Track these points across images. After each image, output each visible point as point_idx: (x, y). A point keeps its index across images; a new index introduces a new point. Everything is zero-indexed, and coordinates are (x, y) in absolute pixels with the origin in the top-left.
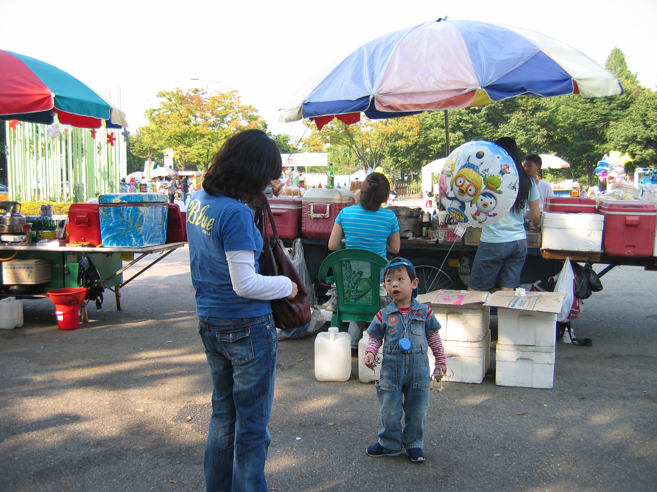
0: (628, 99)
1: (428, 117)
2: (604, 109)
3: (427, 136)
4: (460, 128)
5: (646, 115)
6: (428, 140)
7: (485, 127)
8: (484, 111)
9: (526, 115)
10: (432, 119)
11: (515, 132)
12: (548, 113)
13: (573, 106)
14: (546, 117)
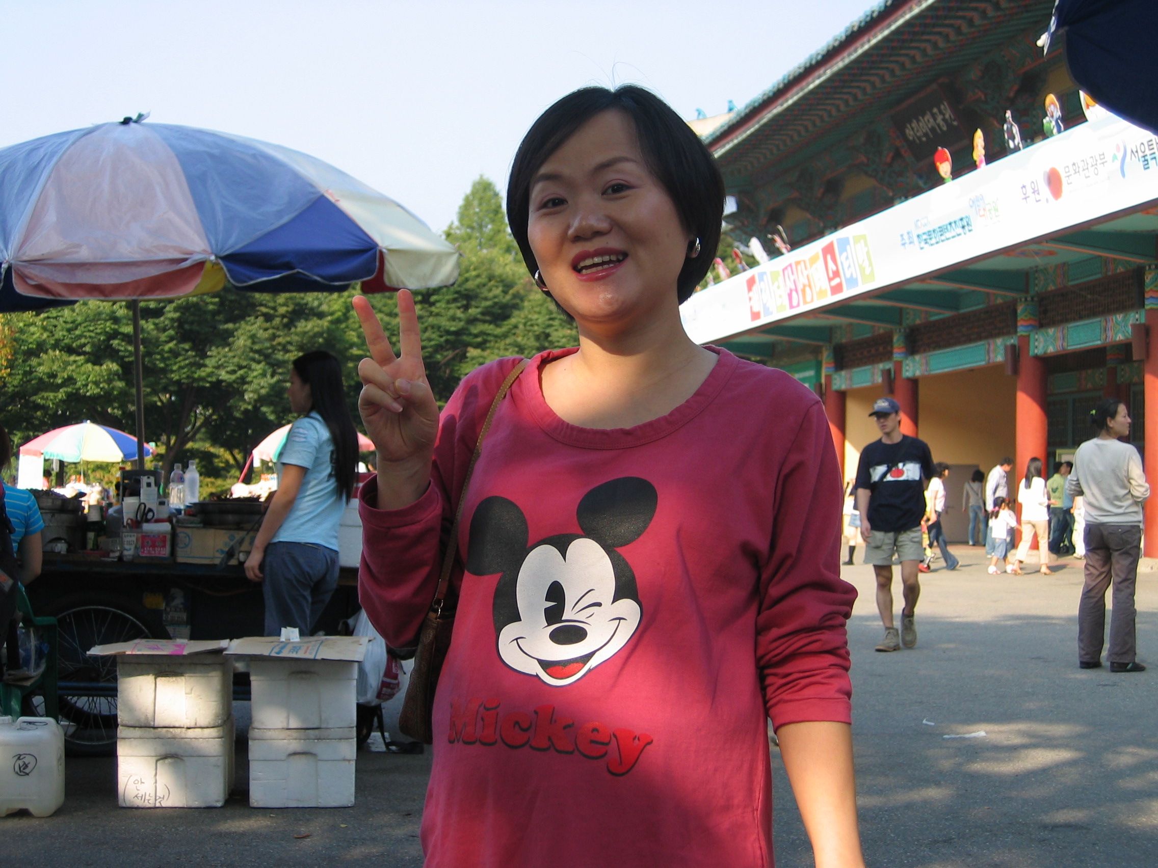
0: (508, 297)
1: (34, 324)
2: (453, 318)
3: (31, 372)
4: (113, 354)
5: (547, 335)
6: (29, 381)
7: (175, 354)
8: (170, 313)
9: (273, 328)
10: (45, 329)
11: (245, 367)
12: (325, 323)
13: (384, 309)
14: (320, 334)
